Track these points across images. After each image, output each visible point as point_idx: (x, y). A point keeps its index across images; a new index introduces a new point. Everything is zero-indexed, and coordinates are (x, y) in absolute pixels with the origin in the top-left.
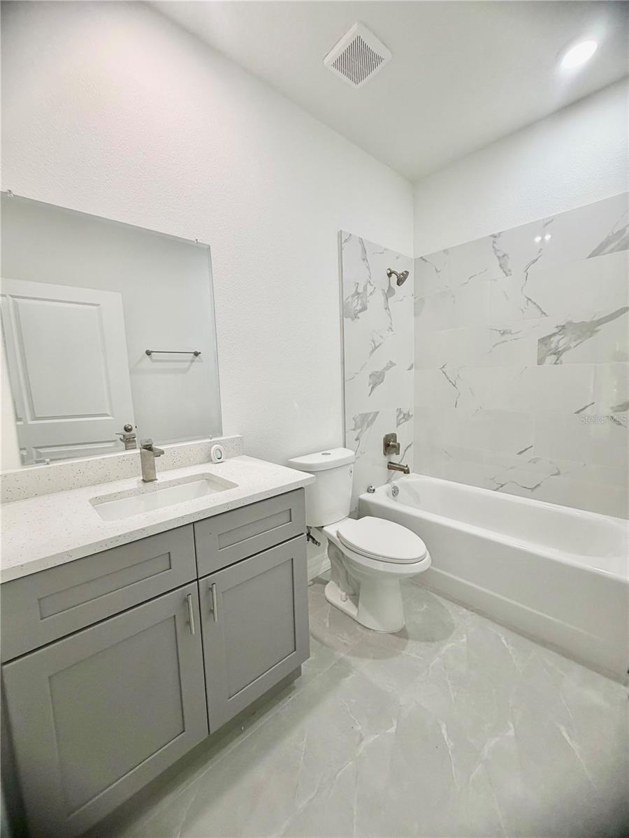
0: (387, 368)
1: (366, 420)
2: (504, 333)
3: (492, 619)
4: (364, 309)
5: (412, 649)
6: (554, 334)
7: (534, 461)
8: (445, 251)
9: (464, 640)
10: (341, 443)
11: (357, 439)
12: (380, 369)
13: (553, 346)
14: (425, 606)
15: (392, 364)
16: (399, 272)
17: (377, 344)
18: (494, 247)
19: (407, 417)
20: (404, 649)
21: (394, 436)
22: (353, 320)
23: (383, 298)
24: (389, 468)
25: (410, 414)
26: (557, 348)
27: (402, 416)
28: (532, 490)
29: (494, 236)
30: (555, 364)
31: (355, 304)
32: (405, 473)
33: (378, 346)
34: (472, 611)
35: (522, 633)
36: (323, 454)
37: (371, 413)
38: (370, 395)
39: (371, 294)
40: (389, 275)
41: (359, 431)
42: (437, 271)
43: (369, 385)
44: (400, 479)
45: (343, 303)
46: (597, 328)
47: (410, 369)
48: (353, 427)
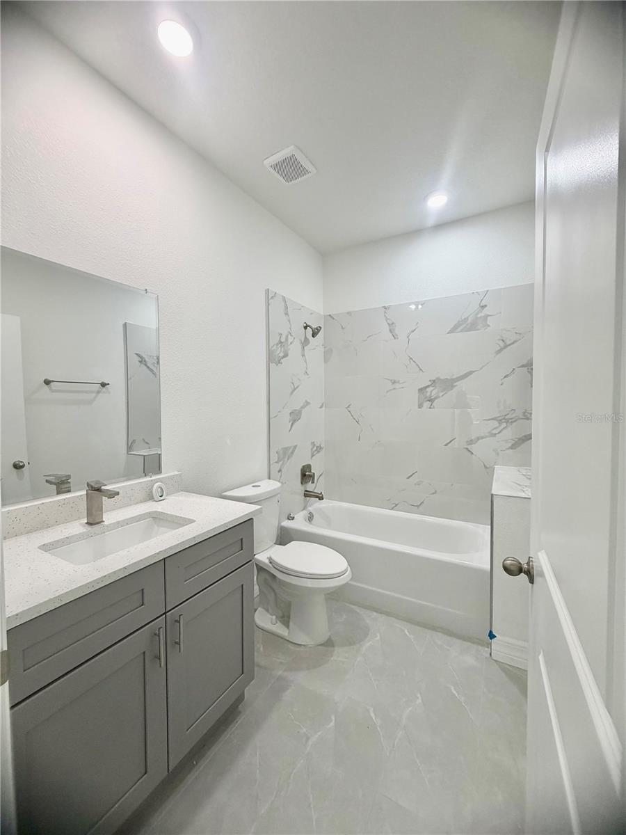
0: (302, 407)
1: (287, 453)
2: (394, 382)
3: (398, 617)
4: (286, 355)
5: (340, 655)
6: (428, 386)
7: (418, 484)
8: (349, 313)
9: (378, 638)
10: (266, 475)
11: (280, 471)
12: (298, 408)
13: (428, 394)
14: (345, 617)
15: (307, 403)
16: (314, 326)
18: (385, 316)
19: (319, 449)
20: (332, 656)
21: (309, 467)
22: (277, 365)
23: (300, 346)
24: (306, 495)
25: (322, 446)
26: (431, 396)
27: (315, 448)
28: (418, 507)
29: (385, 308)
30: (430, 408)
31: (279, 352)
32: (319, 499)
33: (297, 387)
34: (381, 613)
35: (418, 624)
36: (253, 486)
37: (291, 447)
38: (290, 431)
39: (291, 343)
40: (305, 328)
41: (281, 463)
42: (343, 328)
43: (290, 422)
44: (315, 505)
45: (269, 350)
46: (456, 384)
47: (321, 407)
48: (276, 460)
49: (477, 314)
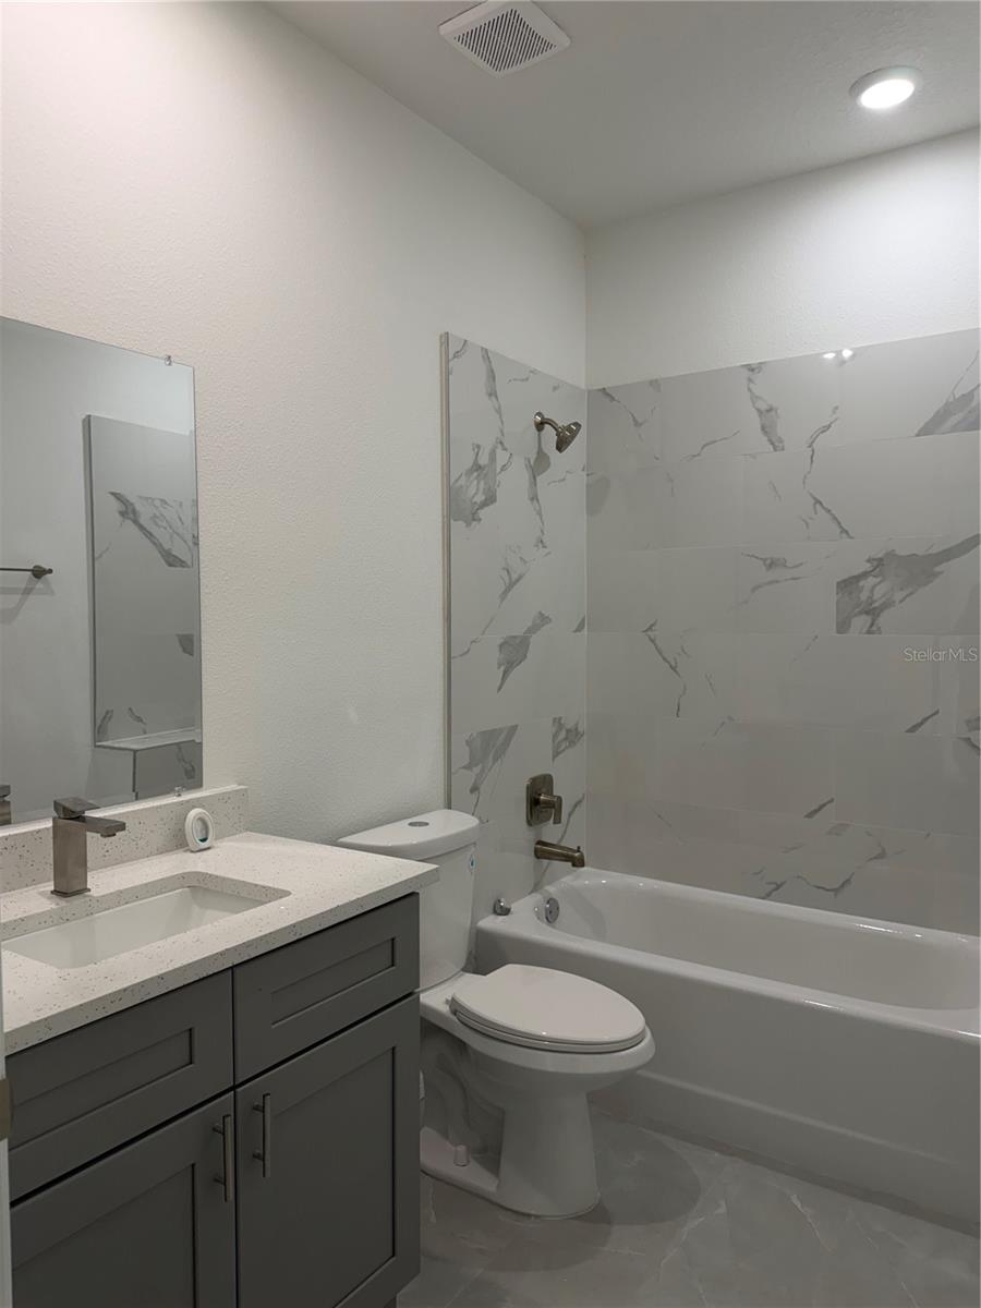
0: (533, 629)
1: (491, 746)
2: (772, 564)
3: (774, 1166)
4: (490, 499)
6: (865, 575)
7: (837, 830)
8: (654, 383)
10: (441, 797)
11: (474, 789)
12: (519, 631)
13: (864, 596)
14: (638, 1158)
15: (543, 619)
17: (514, 576)
18: (749, 390)
19: (573, 736)
20: (604, 1244)
21: (547, 781)
22: (468, 525)
23: (526, 475)
24: (539, 854)
25: (580, 729)
26: (871, 600)
27: (563, 734)
28: (835, 893)
29: (751, 368)
30: (869, 632)
31: (472, 491)
32: (574, 865)
33: (518, 580)
37: (501, 730)
38: (500, 689)
39: (503, 468)
40: (540, 426)
41: (477, 770)
42: (636, 423)
43: (499, 668)
44: (565, 881)
45: (449, 488)
47: (579, 629)
48: (466, 762)
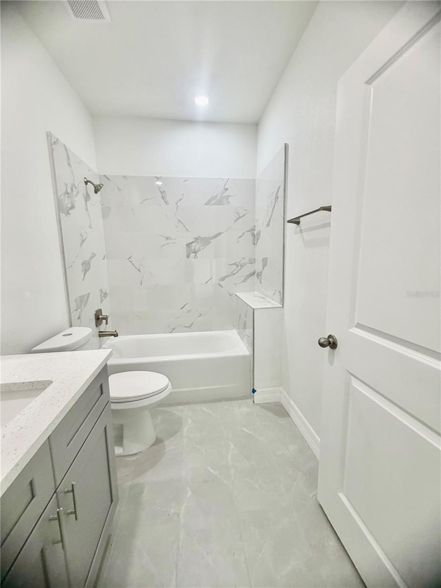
0: (91, 258)
1: (83, 300)
2: (168, 239)
4: (73, 207)
6: (193, 242)
7: (189, 311)
8: (124, 177)
9: (190, 421)
10: (67, 324)
11: (79, 318)
12: (87, 259)
13: (193, 248)
15: (94, 255)
16: (97, 183)
17: (84, 238)
19: (105, 294)
21: (100, 311)
22: (66, 215)
23: (84, 202)
24: (100, 336)
25: (107, 292)
26: (195, 249)
27: (103, 294)
28: (190, 327)
29: (157, 178)
30: (195, 258)
31: (66, 202)
32: (115, 336)
37: (85, 295)
38: (83, 280)
39: (76, 196)
40: (86, 183)
41: (79, 310)
42: (119, 190)
43: (82, 271)
45: (58, 199)
46: (211, 241)
47: (104, 259)
48: (75, 308)
49: (222, 194)
